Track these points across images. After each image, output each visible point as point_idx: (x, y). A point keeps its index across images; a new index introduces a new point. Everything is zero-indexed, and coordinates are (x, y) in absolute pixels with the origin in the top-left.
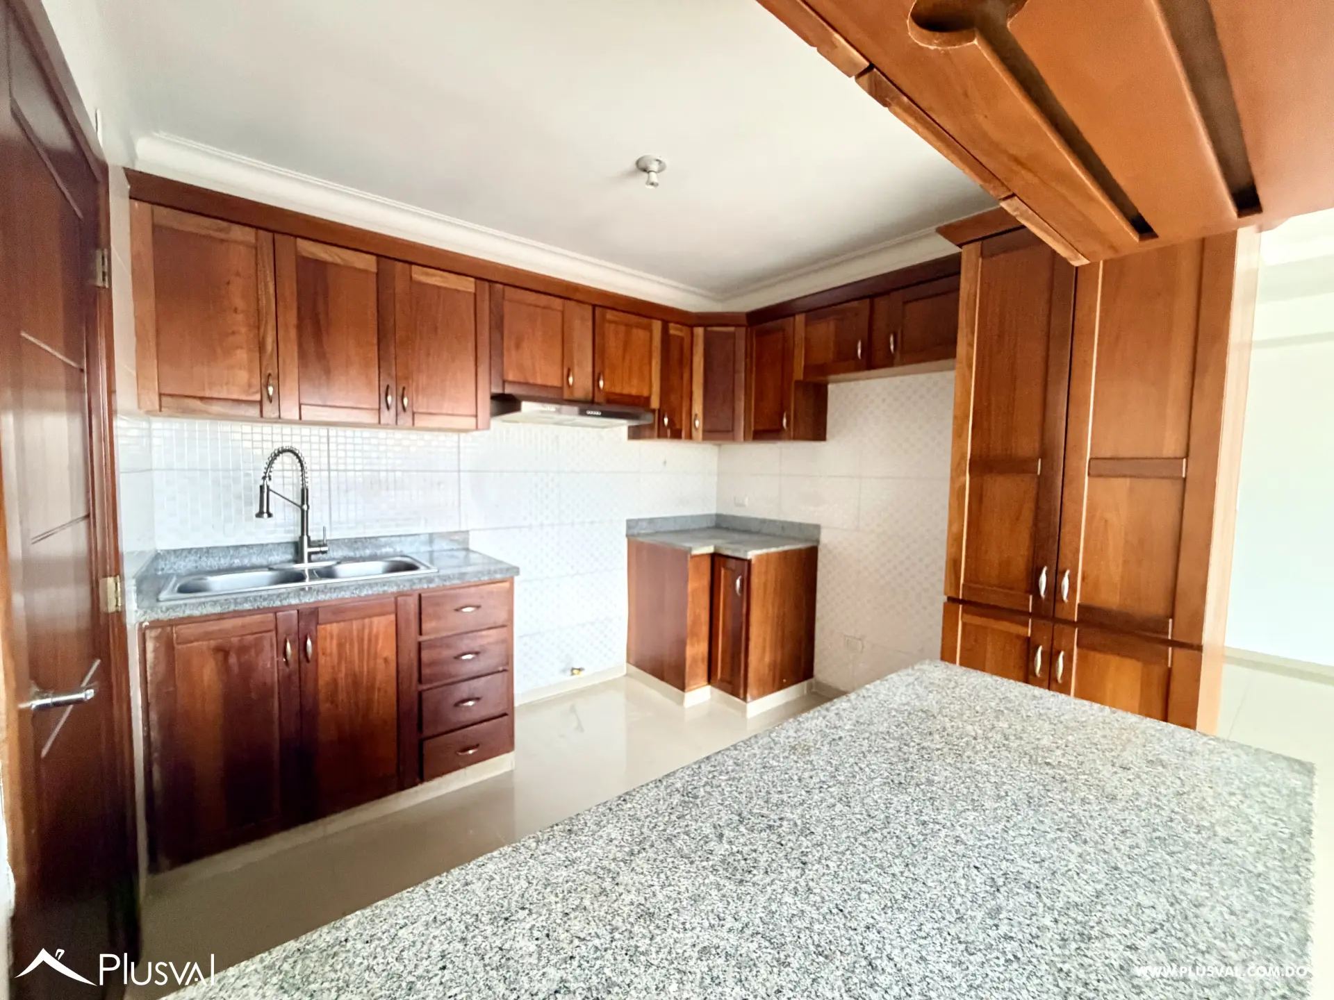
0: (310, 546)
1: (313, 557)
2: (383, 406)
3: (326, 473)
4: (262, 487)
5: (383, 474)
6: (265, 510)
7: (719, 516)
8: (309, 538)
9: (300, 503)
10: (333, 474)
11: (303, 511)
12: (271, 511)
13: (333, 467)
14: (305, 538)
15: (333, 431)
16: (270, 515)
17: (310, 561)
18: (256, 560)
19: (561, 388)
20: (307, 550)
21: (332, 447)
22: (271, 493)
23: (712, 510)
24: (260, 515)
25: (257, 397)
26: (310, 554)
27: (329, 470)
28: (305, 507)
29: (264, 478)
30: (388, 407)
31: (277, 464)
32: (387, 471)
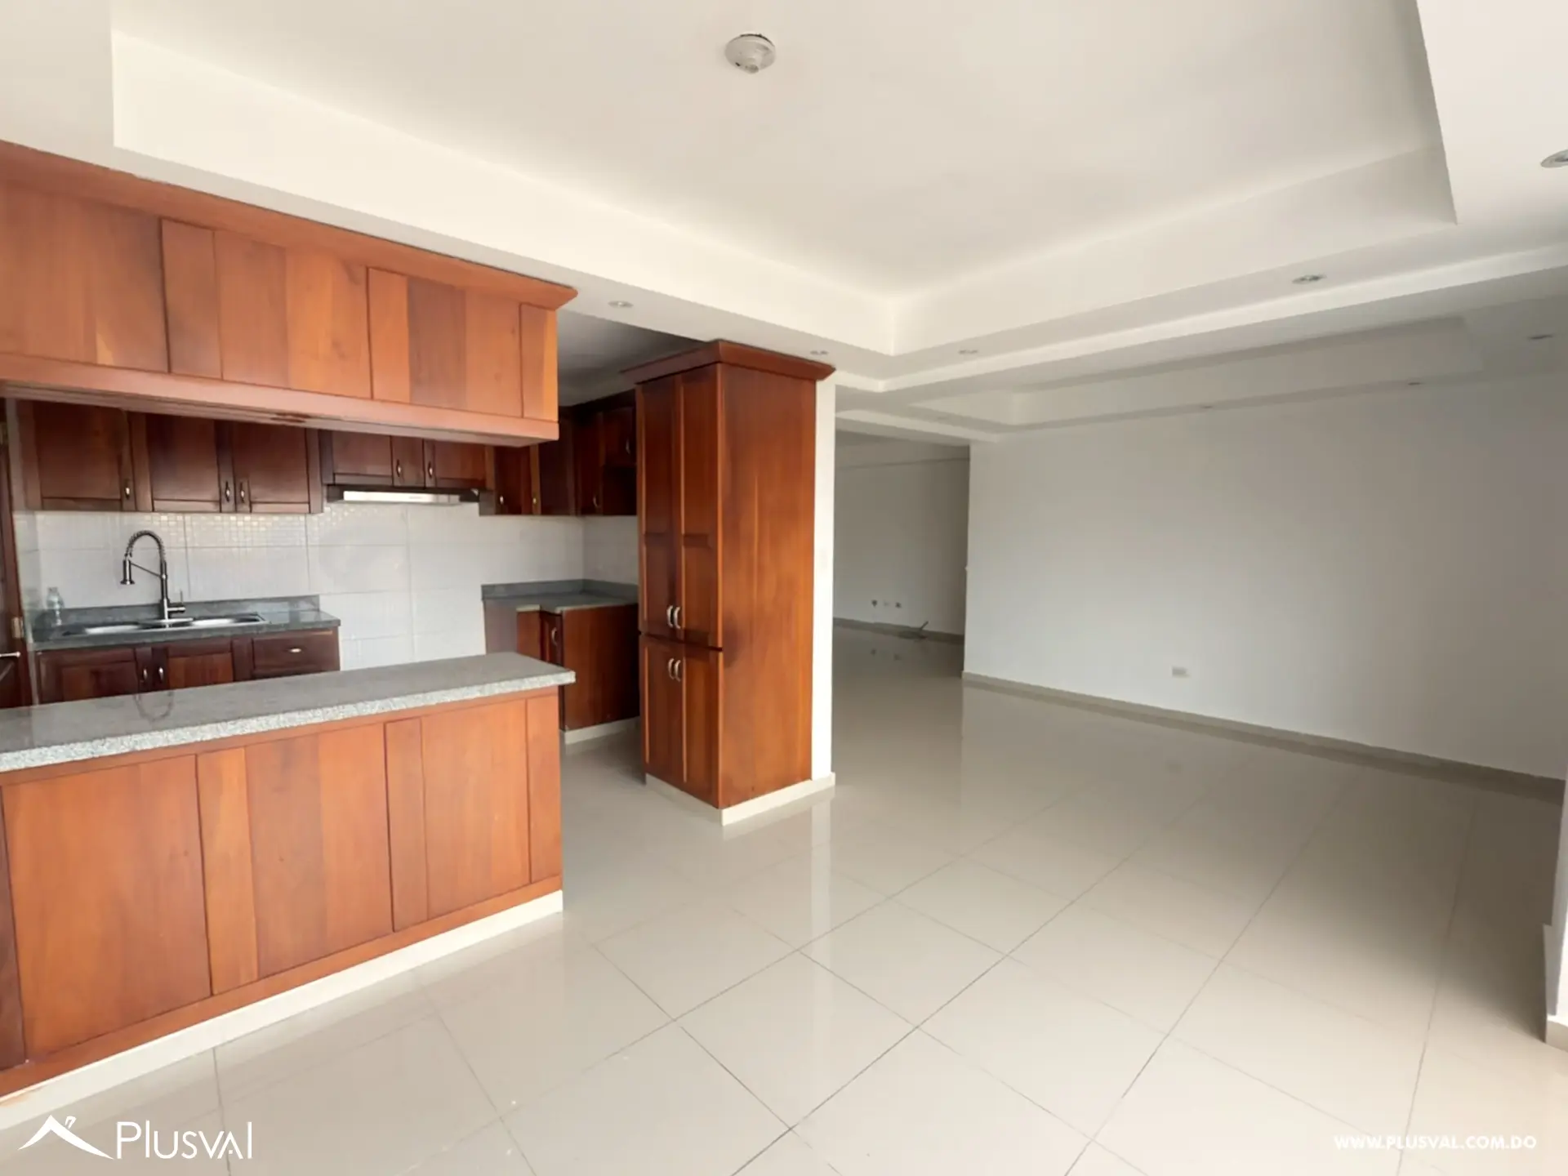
0: (170, 605)
1: (173, 615)
2: (223, 497)
3: (183, 551)
4: (125, 563)
5: (235, 550)
6: (128, 577)
7: (586, 582)
8: (168, 601)
9: (158, 572)
10: (190, 550)
11: (162, 580)
12: (133, 579)
13: (189, 545)
14: (165, 601)
15: (188, 517)
16: (132, 582)
17: (169, 617)
18: (126, 618)
19: (392, 477)
20: (167, 610)
21: (188, 529)
22: (132, 567)
23: (578, 575)
24: (124, 582)
25: (118, 497)
26: (170, 613)
27: (186, 548)
28: (164, 577)
29: (126, 555)
30: (228, 500)
31: (137, 544)
32: (239, 547)
